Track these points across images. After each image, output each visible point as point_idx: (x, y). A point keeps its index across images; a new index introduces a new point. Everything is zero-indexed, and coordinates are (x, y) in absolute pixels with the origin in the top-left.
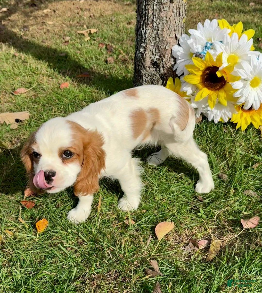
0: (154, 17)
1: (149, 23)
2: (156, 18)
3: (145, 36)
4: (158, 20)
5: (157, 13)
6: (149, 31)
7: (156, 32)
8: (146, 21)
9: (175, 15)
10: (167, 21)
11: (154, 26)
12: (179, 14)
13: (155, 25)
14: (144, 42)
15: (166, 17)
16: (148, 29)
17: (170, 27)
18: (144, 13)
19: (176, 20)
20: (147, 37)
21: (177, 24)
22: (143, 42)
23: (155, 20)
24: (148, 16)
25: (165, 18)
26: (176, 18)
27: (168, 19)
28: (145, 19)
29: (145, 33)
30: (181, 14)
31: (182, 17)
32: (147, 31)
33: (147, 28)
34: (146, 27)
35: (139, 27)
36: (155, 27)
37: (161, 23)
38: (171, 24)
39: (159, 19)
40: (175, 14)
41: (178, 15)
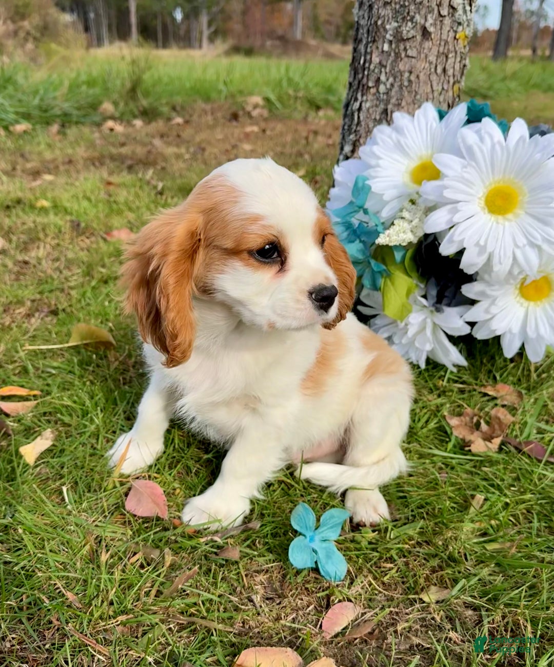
0: (383, 70)
1: (370, 84)
2: (386, 73)
3: (359, 117)
4: (391, 80)
5: (389, 62)
6: (368, 105)
7: (382, 106)
8: (365, 80)
9: (433, 70)
10: (410, 81)
11: (379, 93)
12: (444, 70)
13: (382, 88)
14: (355, 131)
15: (411, 72)
16: (367, 100)
17: (418, 97)
18: (362, 62)
19: (435, 84)
20: (361, 118)
21: (436, 94)
22: (353, 130)
23: (383, 78)
24: (369, 68)
25: (407, 75)
26: (434, 77)
27: (413, 78)
28: (363, 78)
29: (360, 109)
30: (450, 72)
31: (452, 81)
32: (363, 105)
33: (365, 98)
34: (362, 95)
35: (350, 96)
36: (382, 95)
37: (396, 85)
38: (421, 91)
39: (392, 75)
40: (433, 67)
41: (439, 70)
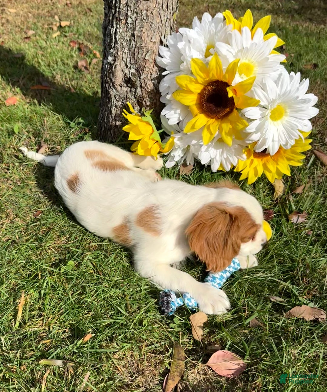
0: (129, 8)
1: (121, 18)
2: (131, 11)
3: (115, 38)
4: (135, 15)
5: (132, 3)
6: (121, 30)
7: (131, 32)
8: (117, 15)
9: (161, 8)
10: (147, 16)
11: (128, 24)
12: (167, 7)
13: (129, 20)
14: (114, 47)
15: (147, 10)
16: (120, 28)
17: (153, 26)
18: (114, 2)
19: (162, 16)
20: (118, 39)
21: (163, 22)
22: (112, 46)
23: (129, 14)
24: (119, 6)
25: (145, 12)
26: (162, 12)
27: (149, 14)
28: (116, 12)
29: (116, 33)
30: (171, 8)
31: (172, 12)
32: (118, 30)
33: (118, 26)
34: (116, 24)
35: (107, 23)
36: (129, 25)
37: (139, 19)
38: (154, 22)
39: (135, 12)
40: (160, 5)
41: (164, 7)
